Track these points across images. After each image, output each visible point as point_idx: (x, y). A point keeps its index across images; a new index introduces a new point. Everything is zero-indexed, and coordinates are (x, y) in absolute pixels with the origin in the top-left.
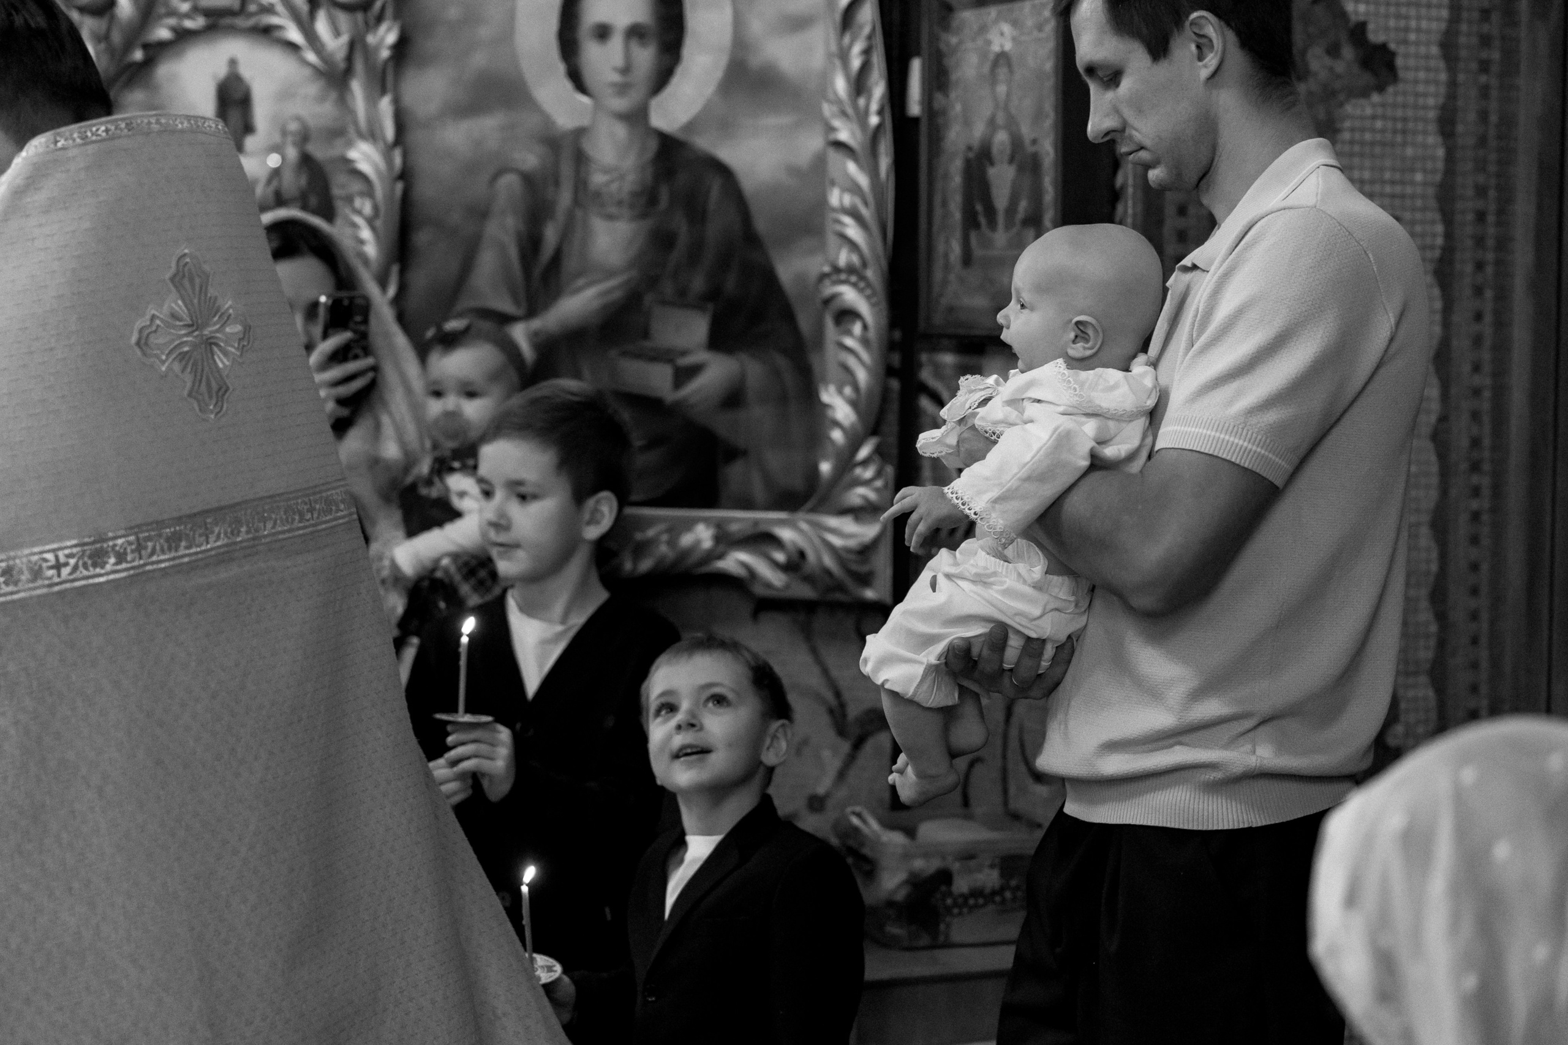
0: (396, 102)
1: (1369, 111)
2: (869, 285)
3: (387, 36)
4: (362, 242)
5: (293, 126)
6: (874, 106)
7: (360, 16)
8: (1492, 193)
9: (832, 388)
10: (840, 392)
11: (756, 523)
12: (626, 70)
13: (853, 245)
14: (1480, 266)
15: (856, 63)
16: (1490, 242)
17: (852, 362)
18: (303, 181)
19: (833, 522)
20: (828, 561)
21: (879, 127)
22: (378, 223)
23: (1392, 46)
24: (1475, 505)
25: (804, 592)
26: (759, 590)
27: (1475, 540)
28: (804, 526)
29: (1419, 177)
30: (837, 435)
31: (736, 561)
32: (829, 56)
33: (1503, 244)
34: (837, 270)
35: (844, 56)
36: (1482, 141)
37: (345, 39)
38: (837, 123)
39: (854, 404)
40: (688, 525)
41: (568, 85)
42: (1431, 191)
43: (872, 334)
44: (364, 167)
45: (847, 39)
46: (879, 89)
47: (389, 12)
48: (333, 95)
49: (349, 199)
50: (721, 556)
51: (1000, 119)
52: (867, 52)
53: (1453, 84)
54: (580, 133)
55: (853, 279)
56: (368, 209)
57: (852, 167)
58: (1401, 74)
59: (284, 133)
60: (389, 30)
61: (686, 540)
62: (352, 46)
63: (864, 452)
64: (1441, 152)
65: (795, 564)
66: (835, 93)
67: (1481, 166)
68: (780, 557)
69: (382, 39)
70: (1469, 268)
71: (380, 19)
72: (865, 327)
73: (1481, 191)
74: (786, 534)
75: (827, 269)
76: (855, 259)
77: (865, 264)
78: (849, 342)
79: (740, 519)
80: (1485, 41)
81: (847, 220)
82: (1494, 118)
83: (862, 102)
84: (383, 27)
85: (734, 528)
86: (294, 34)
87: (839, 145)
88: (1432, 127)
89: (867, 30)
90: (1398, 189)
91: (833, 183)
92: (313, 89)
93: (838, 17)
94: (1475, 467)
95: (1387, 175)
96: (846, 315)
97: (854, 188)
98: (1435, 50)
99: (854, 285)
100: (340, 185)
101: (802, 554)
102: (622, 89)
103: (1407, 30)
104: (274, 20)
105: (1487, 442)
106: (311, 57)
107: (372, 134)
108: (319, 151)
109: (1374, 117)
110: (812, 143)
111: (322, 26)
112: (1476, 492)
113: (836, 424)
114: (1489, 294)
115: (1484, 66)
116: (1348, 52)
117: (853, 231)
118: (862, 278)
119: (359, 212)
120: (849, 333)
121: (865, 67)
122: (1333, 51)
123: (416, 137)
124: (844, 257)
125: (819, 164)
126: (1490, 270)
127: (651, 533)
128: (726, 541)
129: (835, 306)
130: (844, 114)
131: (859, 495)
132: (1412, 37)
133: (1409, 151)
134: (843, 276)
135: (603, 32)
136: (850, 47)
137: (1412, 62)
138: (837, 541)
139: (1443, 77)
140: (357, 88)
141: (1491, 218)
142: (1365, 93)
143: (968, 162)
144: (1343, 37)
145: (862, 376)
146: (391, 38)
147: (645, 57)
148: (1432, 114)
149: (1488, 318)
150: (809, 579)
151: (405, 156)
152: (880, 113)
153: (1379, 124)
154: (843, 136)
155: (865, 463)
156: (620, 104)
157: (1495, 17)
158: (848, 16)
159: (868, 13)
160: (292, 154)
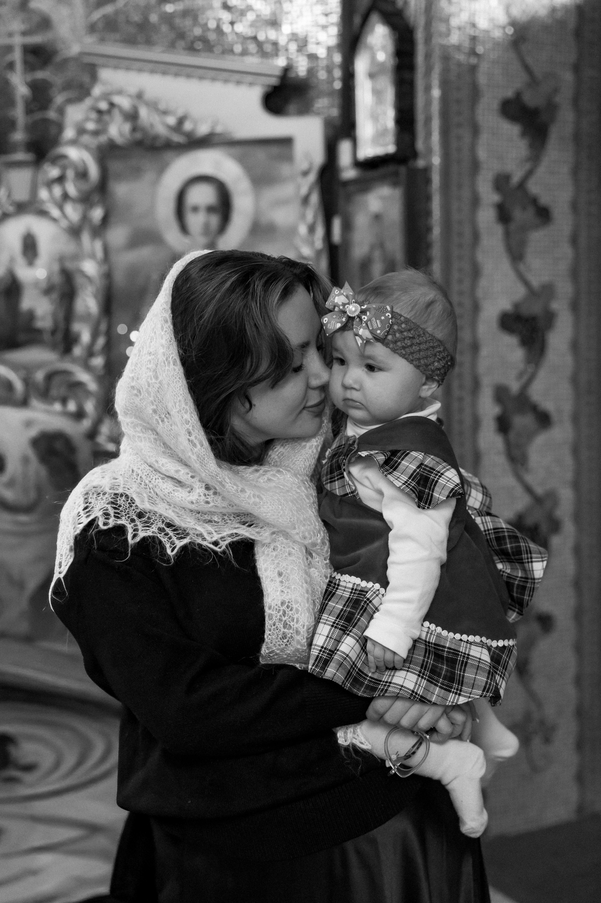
0: (103, 242)
3: (98, 214)
6: (318, 240)
7: (85, 204)
12: (206, 226)
15: (310, 220)
18: (63, 279)
21: (323, 248)
23: (550, 207)
32: (297, 216)
35: (304, 217)
37: (79, 214)
44: (89, 272)
45: (305, 209)
46: (320, 232)
47: (98, 202)
48: (74, 241)
52: (314, 215)
59: (53, 258)
60: (99, 210)
62: (83, 216)
64: (571, 255)
66: (301, 233)
69: (96, 215)
71: (94, 205)
80: (590, 203)
83: (313, 237)
86: (56, 213)
89: (314, 206)
92: (65, 238)
93: (301, 199)
98: (568, 210)
102: (205, 234)
104: (47, 208)
106: (63, 223)
107: (92, 256)
108: (69, 266)
111: (68, 209)
115: (590, 215)
116: (530, 209)
121: (314, 222)
122: (524, 209)
130: (304, 243)
135: (195, 209)
136: (306, 213)
140: (85, 236)
142: (537, 228)
144: (527, 203)
146: (100, 214)
147: (215, 220)
148: (566, 236)
152: (321, 242)
156: (204, 239)
157: (595, 193)
158: (305, 200)
159: (315, 198)
160: (56, 268)
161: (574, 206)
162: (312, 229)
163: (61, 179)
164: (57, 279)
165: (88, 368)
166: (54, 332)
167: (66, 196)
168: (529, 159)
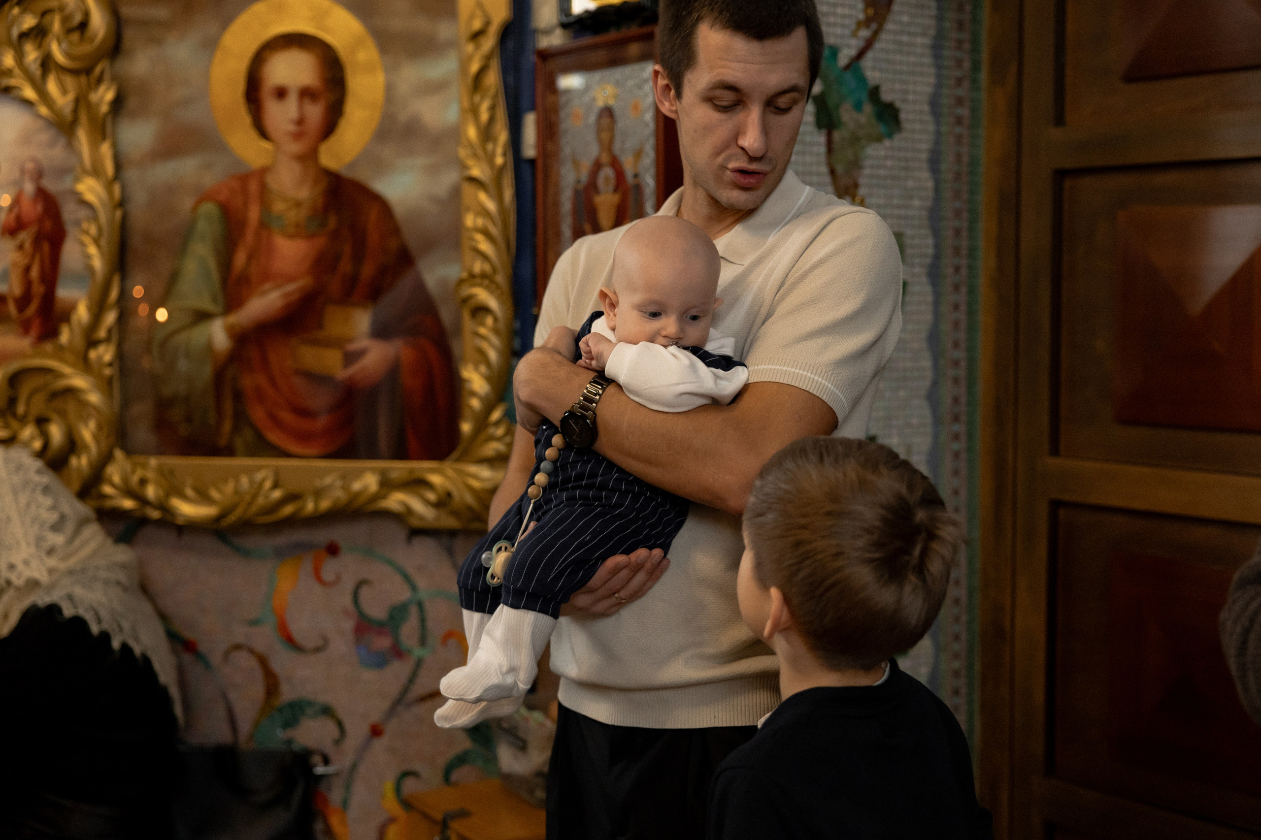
0: (115, 146)
1: (882, 153)
2: (498, 287)
3: (105, 95)
4: (88, 257)
5: (30, 166)
6: (499, 150)
7: (83, 79)
8: (965, 215)
9: (470, 367)
10: (476, 368)
11: (411, 471)
12: (300, 122)
13: (484, 256)
14: (957, 269)
15: (484, 116)
16: (964, 252)
17: (485, 346)
18: (39, 208)
19: (473, 469)
20: (469, 499)
21: (504, 166)
22: (103, 242)
23: (898, 104)
24: (956, 446)
25: (450, 522)
26: (415, 523)
27: (956, 472)
28: (450, 472)
29: (916, 203)
30: (475, 403)
31: (396, 500)
32: (463, 112)
33: (972, 252)
34: (472, 276)
35: (474, 111)
36: (958, 177)
37: (71, 97)
38: (470, 162)
39: (488, 379)
40: (359, 474)
41: (253, 134)
42: (924, 213)
43: (501, 325)
44: (90, 197)
45: (477, 98)
46: (503, 136)
47: (107, 76)
48: (62, 141)
49: (78, 223)
50: (385, 497)
51: (605, 158)
52: (493, 108)
53: (938, 133)
54: (264, 171)
55: (486, 282)
56: (93, 230)
57: (483, 197)
58: (906, 125)
59: (23, 171)
60: (108, 89)
61: (357, 486)
62: (77, 101)
63: (496, 415)
64: (930, 184)
65: (444, 502)
66: (468, 140)
67: (957, 195)
68: (431, 496)
69: (102, 98)
70: (950, 271)
71: (100, 81)
72: (496, 319)
73: (958, 213)
74: (436, 479)
75: (465, 275)
76: (487, 268)
77: (494, 270)
78: (483, 331)
79: (399, 468)
80: (960, 101)
81: (479, 237)
82: (965, 159)
83: (490, 147)
84: (102, 89)
85: (394, 475)
86: (29, 93)
87: (472, 180)
88: (925, 165)
89: (492, 91)
90: (902, 212)
91: (468, 209)
92: (45, 136)
93: (470, 80)
94: (956, 418)
95: (895, 202)
96: (481, 310)
97: (484, 212)
98: (926, 108)
99: (487, 288)
100: (69, 212)
101: (449, 495)
102: (298, 136)
103: (906, 92)
104: (13, 82)
105: (963, 399)
106: (43, 110)
107: (96, 171)
108: (51, 185)
109: (886, 158)
110: (450, 177)
111: (52, 87)
112: (956, 437)
113: (473, 394)
114: (964, 289)
115: (959, 121)
116: (868, 108)
117: (485, 246)
118: (492, 281)
119: (87, 233)
120: (482, 324)
121: (492, 119)
122: (858, 106)
123: (131, 174)
124: (478, 267)
125: (456, 193)
126: (964, 272)
127: (328, 480)
128: (387, 485)
129: (472, 303)
130: (475, 156)
131: (493, 448)
132: (911, 97)
133: (910, 184)
134: (478, 281)
135: (281, 93)
136: (479, 105)
137: (910, 117)
138: (476, 484)
139: (931, 128)
140: (82, 136)
141: (964, 234)
142: (879, 139)
143: (577, 193)
144: (864, 96)
145: (493, 355)
146: (110, 96)
147: (315, 112)
148: (924, 156)
149: (963, 307)
150: (455, 513)
151: (123, 189)
152: (504, 154)
153: (889, 163)
154: (476, 172)
155: (497, 424)
156: (295, 148)
157: (966, 84)
158: (478, 80)
159: (493, 78)
160: (29, 188)
161: (934, 104)
162: (487, 134)
163: (39, 33)
164: (31, 210)
165: (85, 365)
166: (23, 302)
167: (47, 63)
168: (866, 23)
